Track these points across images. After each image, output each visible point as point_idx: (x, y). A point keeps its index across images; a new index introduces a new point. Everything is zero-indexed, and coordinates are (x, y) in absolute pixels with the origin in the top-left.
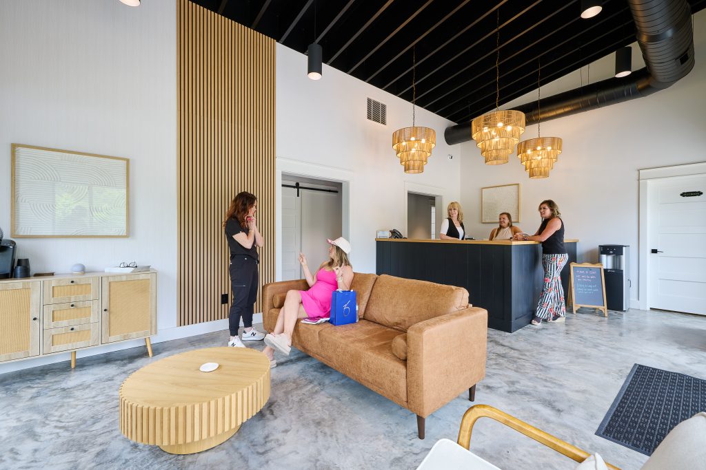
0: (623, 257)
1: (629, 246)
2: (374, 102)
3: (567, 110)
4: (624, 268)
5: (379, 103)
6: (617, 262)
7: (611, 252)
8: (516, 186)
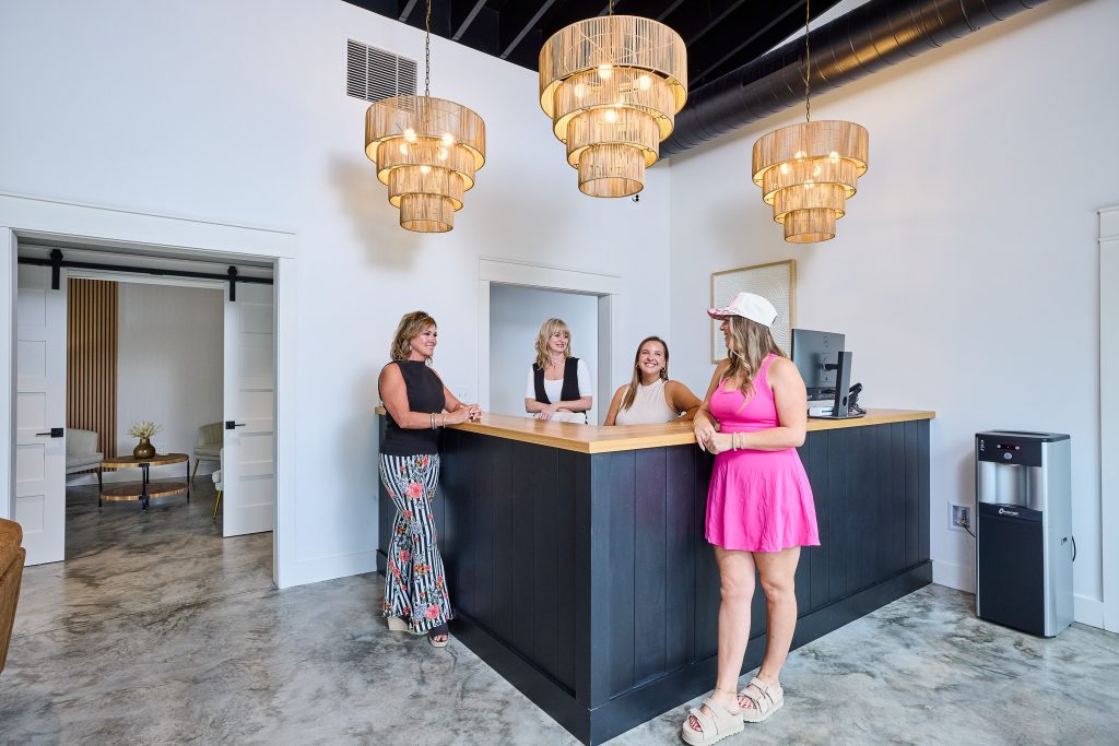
0: (1044, 473)
1: (1068, 437)
2: (374, 53)
3: (904, 37)
4: (1045, 504)
5: (393, 58)
6: (1026, 486)
7: (1008, 456)
8: (784, 269)
